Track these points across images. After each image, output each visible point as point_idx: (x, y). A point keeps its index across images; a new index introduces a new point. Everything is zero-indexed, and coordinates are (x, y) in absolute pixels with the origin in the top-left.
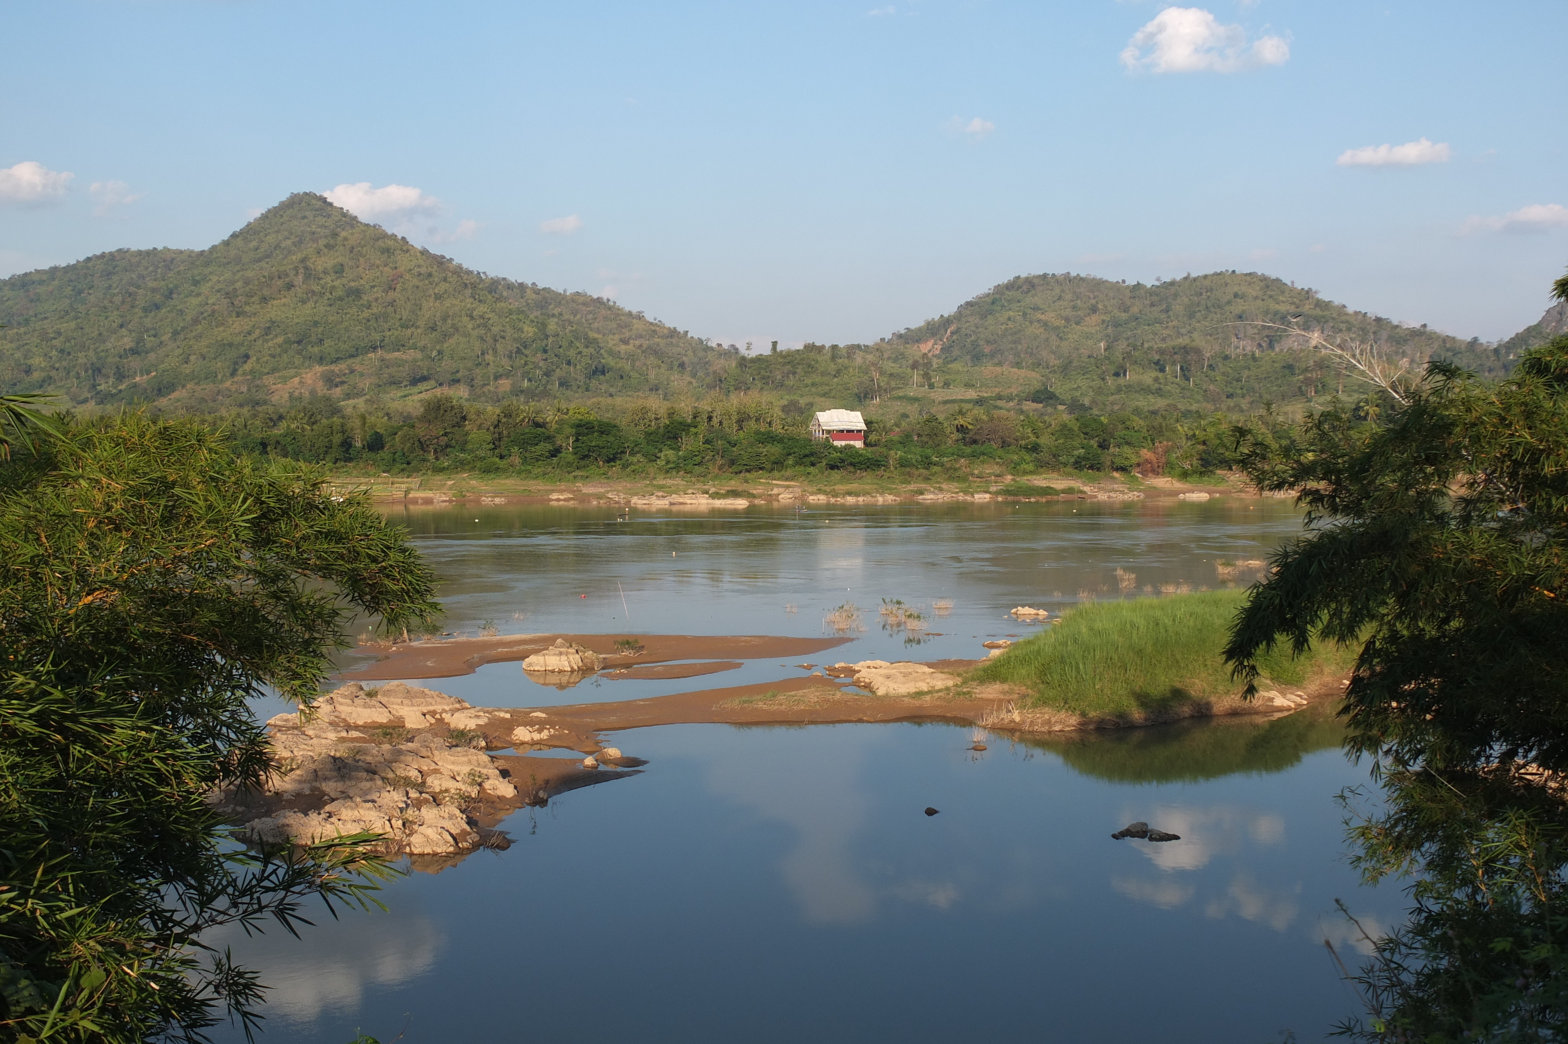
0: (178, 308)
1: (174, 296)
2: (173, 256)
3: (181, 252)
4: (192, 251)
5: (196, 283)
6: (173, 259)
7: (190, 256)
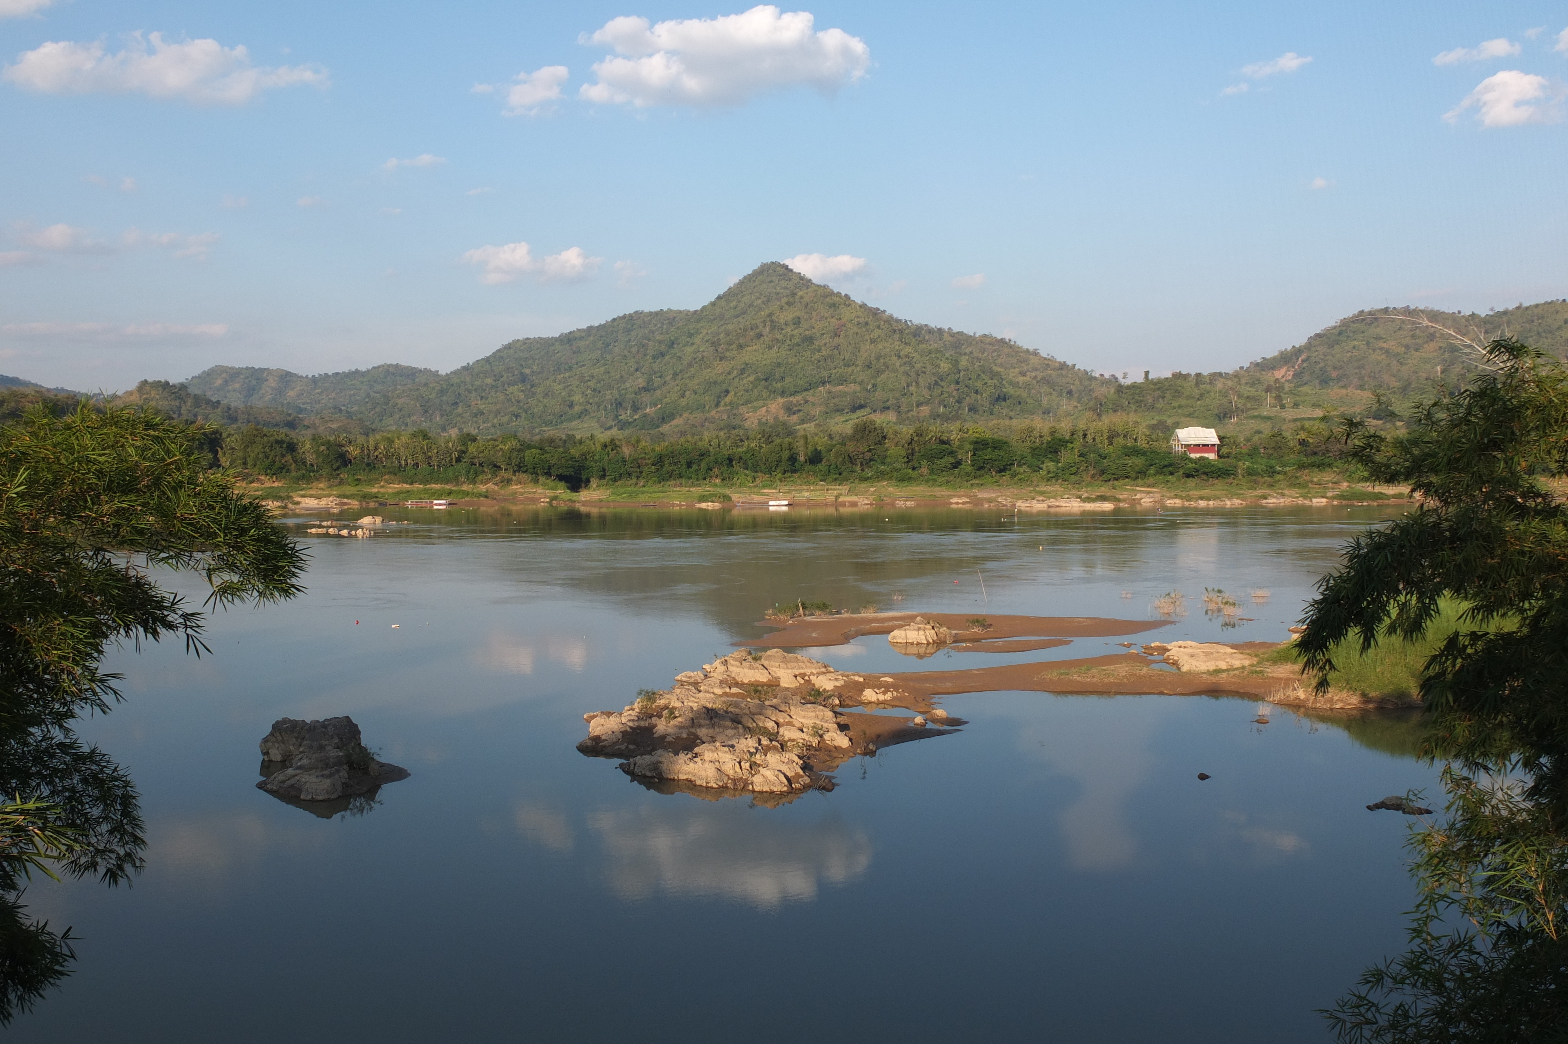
0: (678, 355)
1: (675, 346)
2: (675, 315)
3: (681, 312)
4: (689, 311)
5: (691, 335)
6: (675, 318)
7: (687, 315)
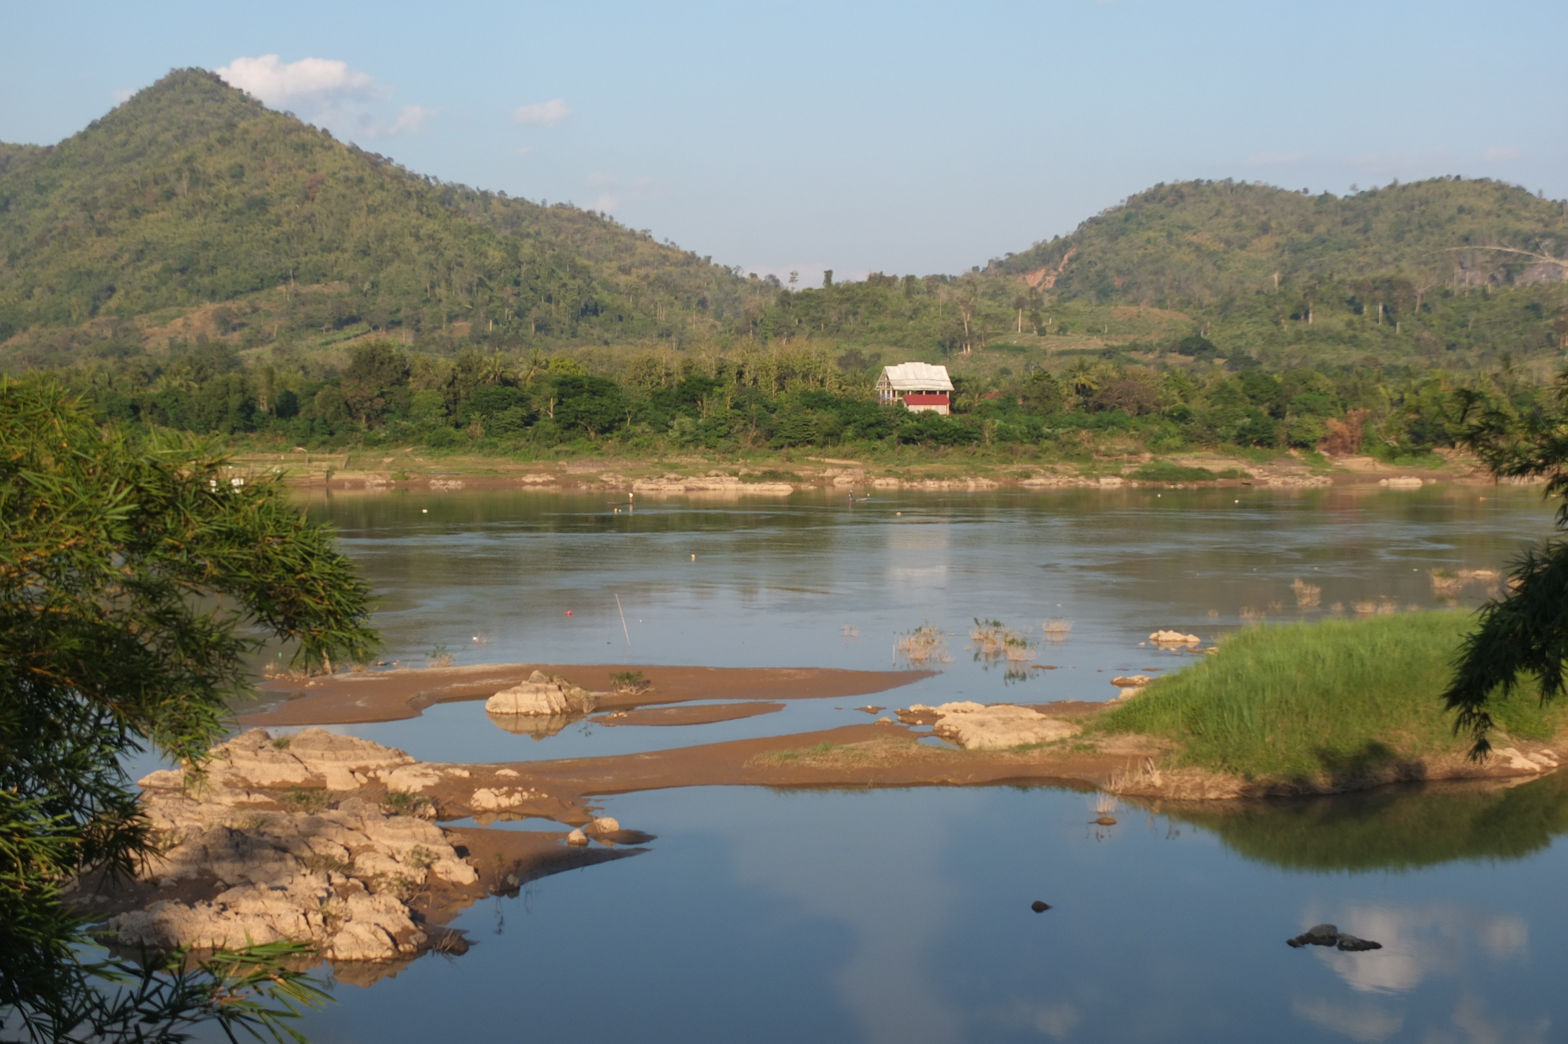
3: (20, 148)
4: (36, 147)
7: (32, 153)
